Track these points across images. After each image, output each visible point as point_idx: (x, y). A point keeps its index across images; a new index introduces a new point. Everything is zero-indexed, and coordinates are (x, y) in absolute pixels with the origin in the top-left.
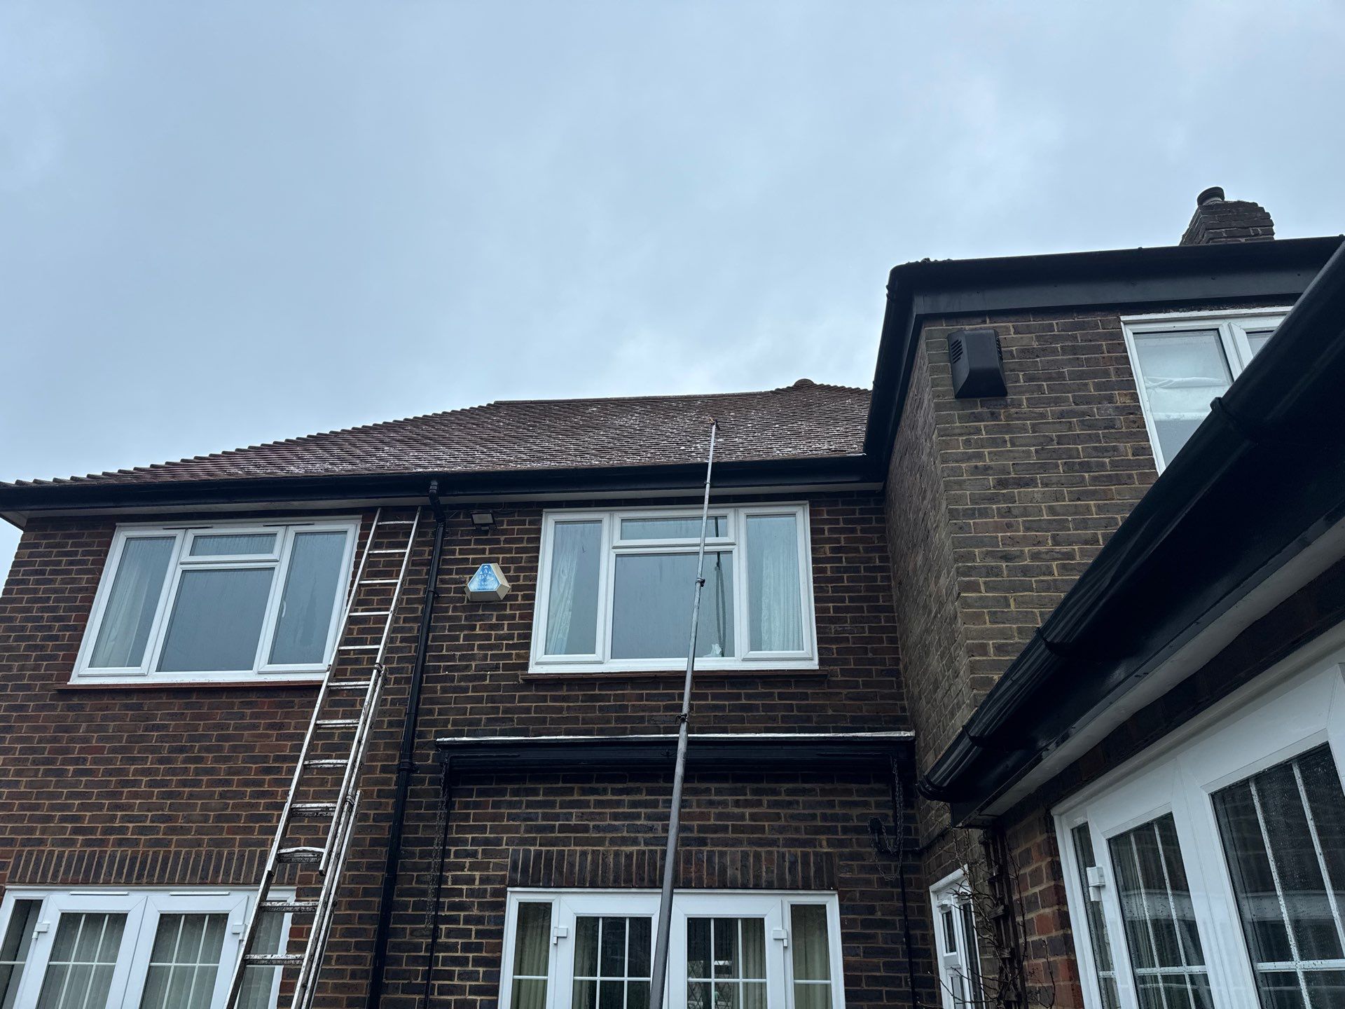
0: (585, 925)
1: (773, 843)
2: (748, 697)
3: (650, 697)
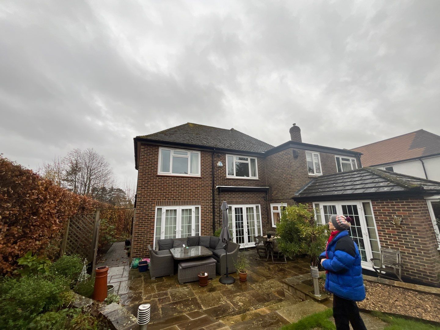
0: (236, 209)
1: (255, 199)
2: (252, 182)
3: (241, 182)
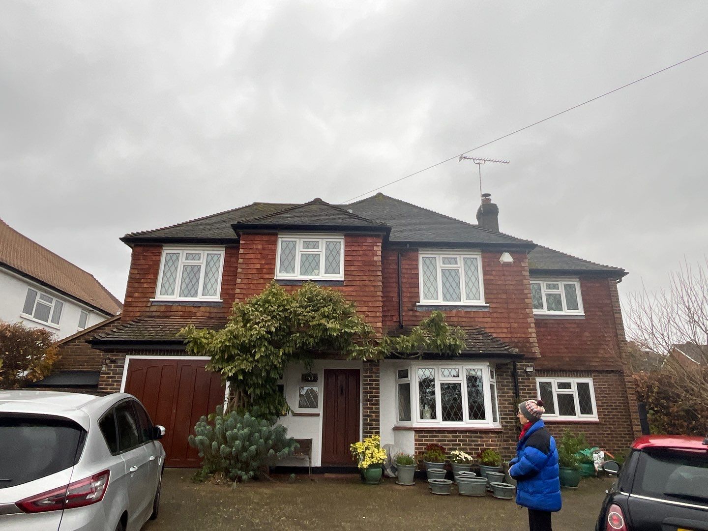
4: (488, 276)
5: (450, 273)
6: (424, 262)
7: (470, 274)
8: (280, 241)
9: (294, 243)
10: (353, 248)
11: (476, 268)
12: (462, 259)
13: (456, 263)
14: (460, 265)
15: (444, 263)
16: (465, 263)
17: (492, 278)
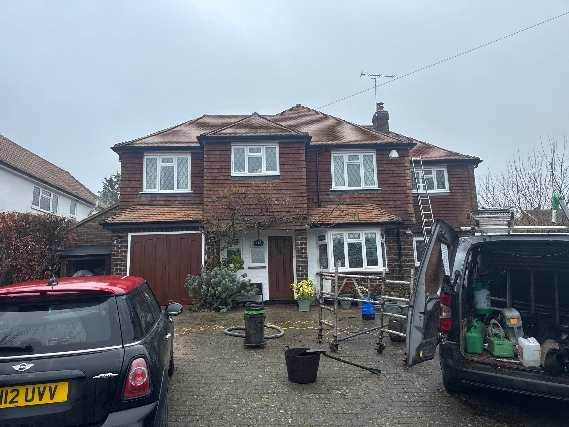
4: (380, 168)
5: (353, 167)
6: (335, 159)
7: (367, 167)
8: (232, 148)
9: (243, 149)
10: (285, 152)
11: (372, 162)
12: (362, 156)
13: (358, 159)
14: (361, 161)
15: (349, 160)
16: (364, 159)
17: (383, 169)
